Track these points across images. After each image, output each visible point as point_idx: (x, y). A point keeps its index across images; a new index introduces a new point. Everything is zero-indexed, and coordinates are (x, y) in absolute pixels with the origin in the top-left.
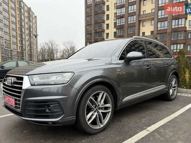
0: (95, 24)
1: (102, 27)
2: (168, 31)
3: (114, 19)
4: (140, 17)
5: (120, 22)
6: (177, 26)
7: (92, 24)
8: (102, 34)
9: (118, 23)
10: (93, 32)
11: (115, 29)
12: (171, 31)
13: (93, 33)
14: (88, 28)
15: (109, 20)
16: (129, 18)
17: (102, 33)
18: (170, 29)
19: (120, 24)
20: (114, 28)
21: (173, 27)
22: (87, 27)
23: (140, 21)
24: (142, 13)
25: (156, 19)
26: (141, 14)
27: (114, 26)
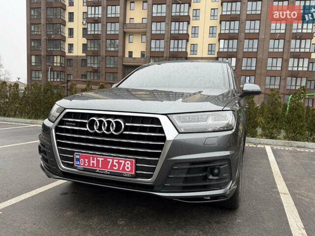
0: (47, 24)
1: (61, 32)
2: (165, 55)
3: (83, 22)
4: (125, 27)
5: (93, 29)
6: (176, 50)
7: (40, 24)
8: (61, 44)
9: (89, 29)
10: (43, 38)
11: (85, 39)
12: (168, 56)
13: (42, 40)
14: (33, 29)
15: (73, 21)
16: (109, 24)
17: (62, 42)
18: (167, 52)
19: (93, 33)
20: (83, 37)
21: (171, 50)
22: (31, 28)
23: (125, 33)
24: (128, 21)
25: (149, 35)
26: (127, 23)
27: (83, 34)
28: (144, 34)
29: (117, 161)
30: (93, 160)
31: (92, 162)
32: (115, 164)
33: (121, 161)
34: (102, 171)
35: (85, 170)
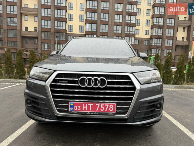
2: (52, 31)
4: (21, 10)
6: (59, 28)
12: (54, 31)
16: (8, 7)
21: (56, 28)
25: (39, 16)
26: (22, 7)
28: (36, 15)
29: (103, 105)
30: (84, 106)
31: (84, 107)
32: (102, 107)
33: (106, 105)
34: (92, 113)
35: (78, 113)
